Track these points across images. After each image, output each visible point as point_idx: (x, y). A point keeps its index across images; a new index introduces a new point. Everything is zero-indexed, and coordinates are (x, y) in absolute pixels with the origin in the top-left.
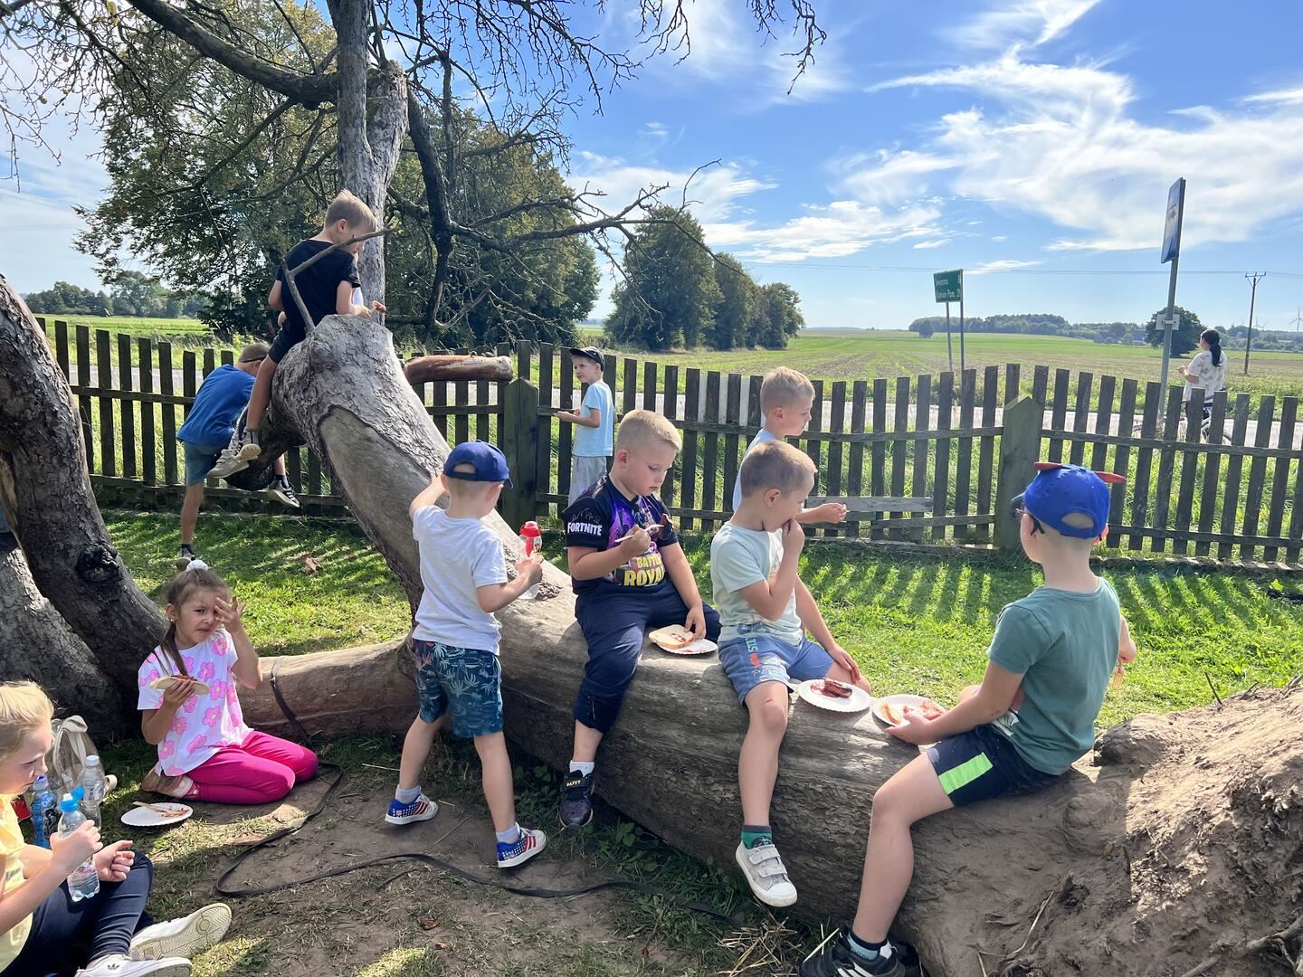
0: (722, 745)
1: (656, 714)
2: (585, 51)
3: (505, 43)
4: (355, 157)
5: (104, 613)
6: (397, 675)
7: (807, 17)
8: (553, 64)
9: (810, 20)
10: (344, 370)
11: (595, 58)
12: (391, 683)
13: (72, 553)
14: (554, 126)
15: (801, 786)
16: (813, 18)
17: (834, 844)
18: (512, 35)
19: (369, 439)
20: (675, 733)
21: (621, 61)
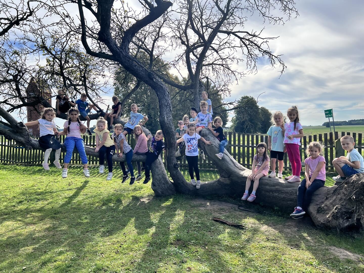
0: (275, 188)
1: (264, 185)
2: (234, 73)
3: (218, 73)
4: (197, 100)
5: (176, 173)
6: (218, 184)
7: (282, 64)
8: (227, 75)
9: (283, 65)
10: (208, 136)
11: (236, 74)
12: (217, 186)
13: (173, 163)
14: (227, 87)
15: (288, 192)
16: (284, 64)
17: (294, 199)
18: (219, 71)
19: (213, 146)
20: (267, 187)
21: (242, 74)
